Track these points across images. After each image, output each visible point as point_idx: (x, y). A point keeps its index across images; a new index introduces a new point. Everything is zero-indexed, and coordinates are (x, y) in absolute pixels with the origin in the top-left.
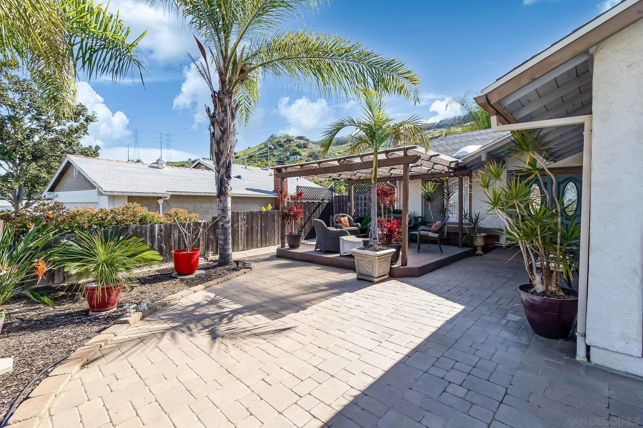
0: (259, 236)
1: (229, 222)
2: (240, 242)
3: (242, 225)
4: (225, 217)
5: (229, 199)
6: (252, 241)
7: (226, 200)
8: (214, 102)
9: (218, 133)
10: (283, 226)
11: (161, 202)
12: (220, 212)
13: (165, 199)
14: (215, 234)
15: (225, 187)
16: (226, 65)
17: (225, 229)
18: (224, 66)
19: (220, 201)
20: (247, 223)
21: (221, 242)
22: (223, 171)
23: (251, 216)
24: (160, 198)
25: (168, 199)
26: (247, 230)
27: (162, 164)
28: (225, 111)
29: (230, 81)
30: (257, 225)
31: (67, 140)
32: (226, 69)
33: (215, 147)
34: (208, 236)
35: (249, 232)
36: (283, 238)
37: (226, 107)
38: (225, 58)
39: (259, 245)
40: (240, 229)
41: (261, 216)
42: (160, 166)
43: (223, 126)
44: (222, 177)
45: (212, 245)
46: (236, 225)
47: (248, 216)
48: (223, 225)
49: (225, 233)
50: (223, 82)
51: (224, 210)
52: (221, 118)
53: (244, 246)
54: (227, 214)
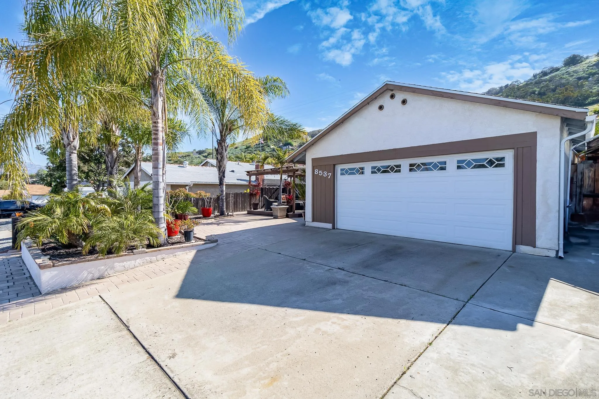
0: (241, 205)
1: (224, 197)
2: (230, 208)
3: (231, 200)
4: (222, 194)
5: (224, 186)
6: (237, 208)
7: (223, 187)
8: (218, 144)
9: (219, 157)
10: (250, 200)
11: (187, 188)
12: (220, 192)
13: (190, 186)
14: (218, 203)
15: (223, 181)
16: (223, 128)
17: (222, 199)
18: (222, 128)
19: (220, 187)
20: (234, 199)
21: (221, 205)
22: (221, 174)
23: (236, 195)
24: (187, 185)
25: (191, 186)
26: (234, 202)
27: (186, 165)
28: (222, 149)
29: (225, 134)
30: (240, 200)
31: (128, 150)
32: (223, 130)
33: (218, 164)
34: (215, 204)
35: (235, 203)
36: (250, 205)
37: (223, 147)
38: (222, 125)
39: (241, 210)
40: (230, 202)
41: (242, 195)
42: (185, 166)
43: (221, 155)
44: (221, 177)
45: (217, 209)
46: (228, 199)
47: (234, 195)
48: (221, 198)
49: (223, 201)
50: (221, 136)
51: (222, 191)
52: (221, 151)
53: (233, 211)
54: (223, 193)
